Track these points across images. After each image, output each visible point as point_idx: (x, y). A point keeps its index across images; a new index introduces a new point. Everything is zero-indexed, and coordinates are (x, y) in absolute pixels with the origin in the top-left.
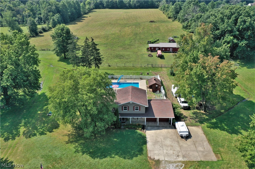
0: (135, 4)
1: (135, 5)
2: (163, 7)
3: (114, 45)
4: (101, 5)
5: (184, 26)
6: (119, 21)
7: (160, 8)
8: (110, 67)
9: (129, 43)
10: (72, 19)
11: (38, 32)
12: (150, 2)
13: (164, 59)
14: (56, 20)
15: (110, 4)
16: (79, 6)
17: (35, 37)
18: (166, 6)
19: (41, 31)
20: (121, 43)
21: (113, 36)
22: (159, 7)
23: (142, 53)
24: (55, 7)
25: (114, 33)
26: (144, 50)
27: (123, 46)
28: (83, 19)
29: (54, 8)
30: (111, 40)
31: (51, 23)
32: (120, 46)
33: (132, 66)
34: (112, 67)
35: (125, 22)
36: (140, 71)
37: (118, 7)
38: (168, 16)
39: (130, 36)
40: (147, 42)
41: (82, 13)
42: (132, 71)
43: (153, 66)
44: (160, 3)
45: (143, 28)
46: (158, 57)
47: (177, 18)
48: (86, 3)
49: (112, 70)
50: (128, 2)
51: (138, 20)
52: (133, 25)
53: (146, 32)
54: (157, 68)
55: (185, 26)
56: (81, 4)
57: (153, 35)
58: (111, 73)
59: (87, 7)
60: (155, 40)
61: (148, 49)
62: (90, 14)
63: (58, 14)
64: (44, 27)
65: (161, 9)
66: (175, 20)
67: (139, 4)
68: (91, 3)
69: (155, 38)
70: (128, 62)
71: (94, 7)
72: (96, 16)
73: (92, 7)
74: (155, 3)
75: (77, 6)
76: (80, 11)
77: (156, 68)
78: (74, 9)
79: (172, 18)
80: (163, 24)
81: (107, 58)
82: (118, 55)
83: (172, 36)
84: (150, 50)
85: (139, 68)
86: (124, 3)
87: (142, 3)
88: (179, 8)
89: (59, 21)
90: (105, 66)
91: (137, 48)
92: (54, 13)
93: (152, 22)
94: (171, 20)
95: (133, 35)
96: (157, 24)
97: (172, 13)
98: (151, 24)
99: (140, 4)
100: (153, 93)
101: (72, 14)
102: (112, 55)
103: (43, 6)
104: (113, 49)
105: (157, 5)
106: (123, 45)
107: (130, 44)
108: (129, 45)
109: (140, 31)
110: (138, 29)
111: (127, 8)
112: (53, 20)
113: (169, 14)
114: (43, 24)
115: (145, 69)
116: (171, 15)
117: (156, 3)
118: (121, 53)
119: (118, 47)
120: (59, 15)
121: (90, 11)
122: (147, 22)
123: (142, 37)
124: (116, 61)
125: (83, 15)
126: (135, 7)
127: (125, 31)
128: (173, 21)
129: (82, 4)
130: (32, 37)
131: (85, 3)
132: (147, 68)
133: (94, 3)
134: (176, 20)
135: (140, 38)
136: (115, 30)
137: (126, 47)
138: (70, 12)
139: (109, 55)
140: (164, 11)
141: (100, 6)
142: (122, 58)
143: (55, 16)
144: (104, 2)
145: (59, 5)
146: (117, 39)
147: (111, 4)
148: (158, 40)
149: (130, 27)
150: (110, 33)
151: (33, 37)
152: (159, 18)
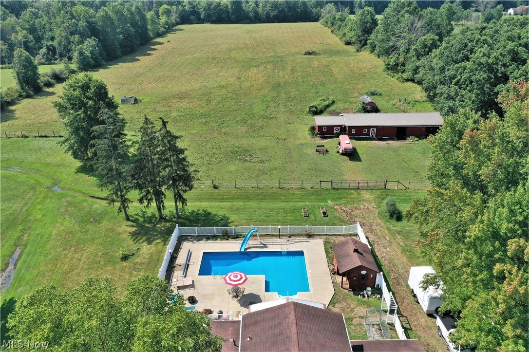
0: (268, 12)
1: (268, 14)
2: (330, 19)
3: (225, 119)
4: (194, 16)
5: (389, 65)
6: (236, 53)
7: (322, 20)
8: (215, 191)
9: (262, 112)
10: (128, 48)
11: (42, 84)
12: (300, 9)
13: (360, 160)
14: (88, 54)
15: (214, 14)
16: (143, 18)
17: (33, 98)
18: (337, 17)
19: (48, 80)
20: (242, 111)
21: (223, 92)
22: (321, 18)
23: (299, 142)
24: (86, 22)
25: (223, 83)
26: (304, 133)
27: (249, 121)
28: (152, 47)
29: (82, 24)
30: (219, 103)
31: (75, 60)
32: (241, 122)
33: (277, 185)
34: (222, 190)
35: (249, 55)
36: (301, 204)
37: (231, 19)
38: (344, 39)
39: (263, 91)
40: (308, 109)
41: (151, 34)
42: (278, 205)
43: (334, 186)
44: (322, 10)
45: (293, 71)
46: (343, 154)
47: (366, 44)
48: (160, 12)
49: (222, 200)
50: (253, 8)
51: (278, 50)
52: (268, 62)
53: (301, 80)
54: (346, 191)
55: (392, 65)
56: (149, 15)
57: (319, 87)
58: (221, 213)
59: (163, 19)
60: (327, 103)
61: (313, 129)
62: (170, 36)
63: (93, 38)
64: (57, 71)
65: (327, 22)
66: (363, 49)
67: (276, 12)
68: (172, 11)
69: (324, 98)
70: (263, 172)
71: (178, 20)
72: (181, 40)
73: (173, 21)
74: (311, 10)
75: (139, 17)
76: (147, 29)
77: (343, 191)
78: (132, 25)
79: (354, 43)
80: (337, 58)
81: (210, 160)
82: (237, 149)
83: (366, 91)
84: (318, 134)
85: (296, 191)
86: (243, 10)
87: (283, 10)
88: (370, 20)
89: (95, 55)
90: (202, 187)
91: (283, 126)
92: (83, 37)
93: (310, 53)
94: (352, 49)
95: (269, 89)
96: (324, 60)
97: (353, 33)
98: (309, 59)
99: (279, 12)
100: (355, 294)
101: (127, 37)
102: (222, 150)
103: (58, 19)
104: (223, 130)
105: (316, 15)
106: (248, 117)
107: (267, 114)
108: (264, 117)
109: (287, 77)
110: (281, 72)
111: (251, 21)
112: (81, 54)
113: (345, 34)
114: (57, 61)
115: (312, 194)
116: (351, 38)
117: (314, 10)
118: (245, 142)
119: (237, 123)
120: (94, 40)
121: (169, 28)
122: (299, 53)
123: (291, 94)
124: (232, 168)
125: (154, 38)
126: (269, 20)
127: (250, 79)
128: (358, 51)
129: (150, 13)
130: (24, 98)
131: (158, 11)
132: (318, 194)
133: (179, 11)
134: (364, 47)
135: (288, 97)
136: (226, 75)
137: (256, 124)
138: (122, 33)
139: (214, 151)
140: (333, 28)
141: (192, 17)
142: (248, 159)
143: (85, 44)
144: (200, 9)
145: (94, 17)
146: (232, 101)
147: (216, 13)
148: (334, 102)
149: (262, 68)
150: (215, 85)
151: (29, 96)
152: (325, 43)
